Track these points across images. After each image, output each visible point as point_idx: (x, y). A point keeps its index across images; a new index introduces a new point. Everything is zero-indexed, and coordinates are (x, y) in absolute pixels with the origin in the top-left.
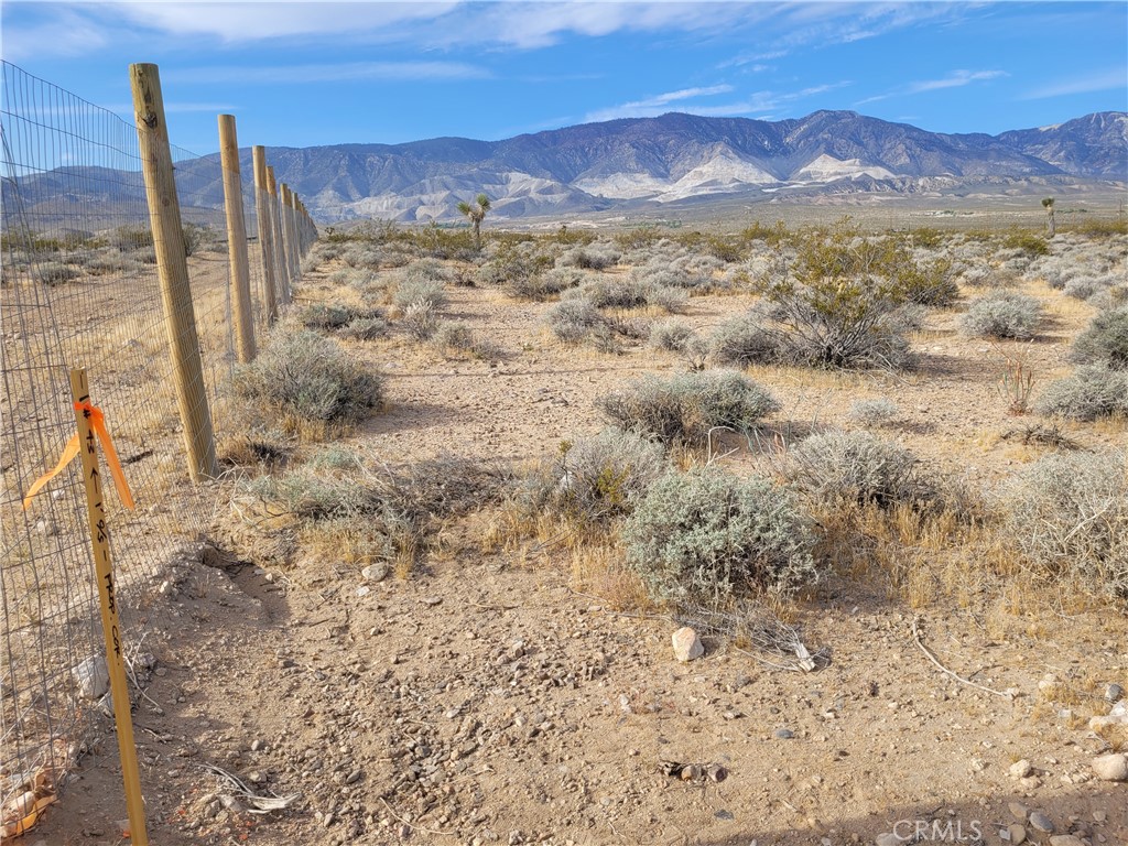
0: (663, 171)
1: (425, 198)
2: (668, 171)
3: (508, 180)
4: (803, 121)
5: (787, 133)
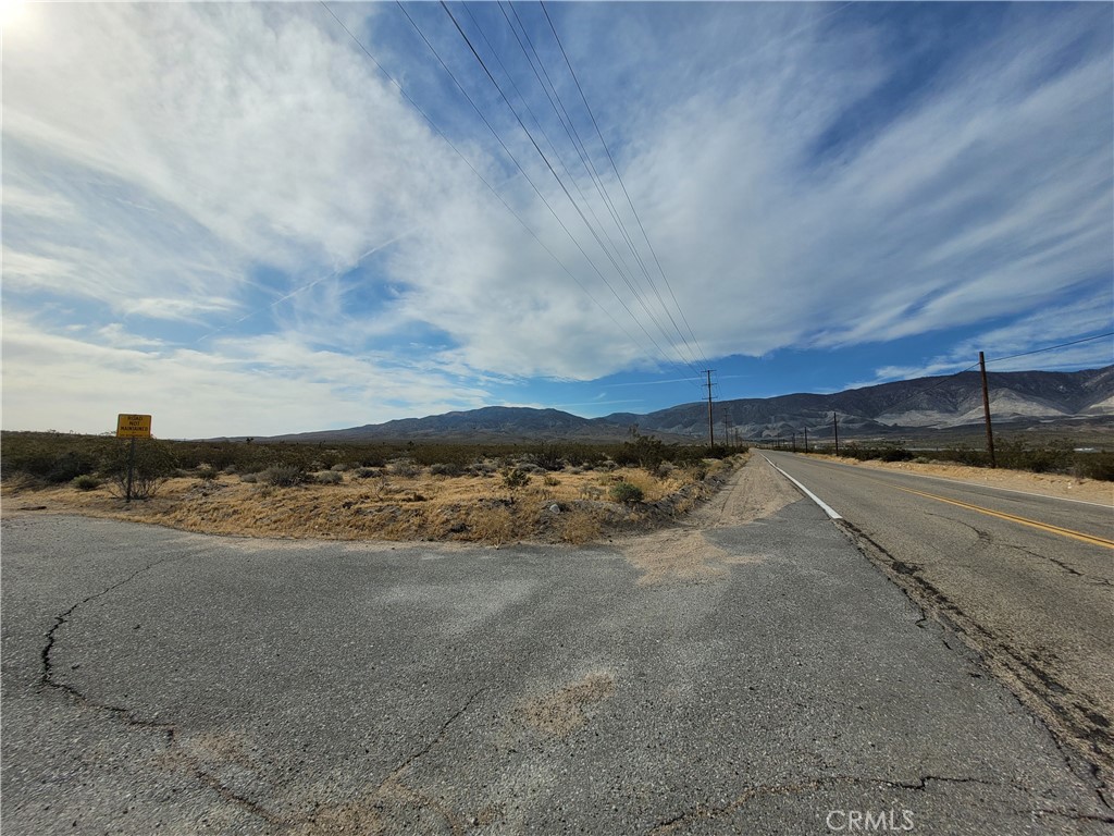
0: (951, 409)
1: (770, 426)
2: (957, 409)
3: (826, 416)
4: (1105, 369)
5: (1086, 380)
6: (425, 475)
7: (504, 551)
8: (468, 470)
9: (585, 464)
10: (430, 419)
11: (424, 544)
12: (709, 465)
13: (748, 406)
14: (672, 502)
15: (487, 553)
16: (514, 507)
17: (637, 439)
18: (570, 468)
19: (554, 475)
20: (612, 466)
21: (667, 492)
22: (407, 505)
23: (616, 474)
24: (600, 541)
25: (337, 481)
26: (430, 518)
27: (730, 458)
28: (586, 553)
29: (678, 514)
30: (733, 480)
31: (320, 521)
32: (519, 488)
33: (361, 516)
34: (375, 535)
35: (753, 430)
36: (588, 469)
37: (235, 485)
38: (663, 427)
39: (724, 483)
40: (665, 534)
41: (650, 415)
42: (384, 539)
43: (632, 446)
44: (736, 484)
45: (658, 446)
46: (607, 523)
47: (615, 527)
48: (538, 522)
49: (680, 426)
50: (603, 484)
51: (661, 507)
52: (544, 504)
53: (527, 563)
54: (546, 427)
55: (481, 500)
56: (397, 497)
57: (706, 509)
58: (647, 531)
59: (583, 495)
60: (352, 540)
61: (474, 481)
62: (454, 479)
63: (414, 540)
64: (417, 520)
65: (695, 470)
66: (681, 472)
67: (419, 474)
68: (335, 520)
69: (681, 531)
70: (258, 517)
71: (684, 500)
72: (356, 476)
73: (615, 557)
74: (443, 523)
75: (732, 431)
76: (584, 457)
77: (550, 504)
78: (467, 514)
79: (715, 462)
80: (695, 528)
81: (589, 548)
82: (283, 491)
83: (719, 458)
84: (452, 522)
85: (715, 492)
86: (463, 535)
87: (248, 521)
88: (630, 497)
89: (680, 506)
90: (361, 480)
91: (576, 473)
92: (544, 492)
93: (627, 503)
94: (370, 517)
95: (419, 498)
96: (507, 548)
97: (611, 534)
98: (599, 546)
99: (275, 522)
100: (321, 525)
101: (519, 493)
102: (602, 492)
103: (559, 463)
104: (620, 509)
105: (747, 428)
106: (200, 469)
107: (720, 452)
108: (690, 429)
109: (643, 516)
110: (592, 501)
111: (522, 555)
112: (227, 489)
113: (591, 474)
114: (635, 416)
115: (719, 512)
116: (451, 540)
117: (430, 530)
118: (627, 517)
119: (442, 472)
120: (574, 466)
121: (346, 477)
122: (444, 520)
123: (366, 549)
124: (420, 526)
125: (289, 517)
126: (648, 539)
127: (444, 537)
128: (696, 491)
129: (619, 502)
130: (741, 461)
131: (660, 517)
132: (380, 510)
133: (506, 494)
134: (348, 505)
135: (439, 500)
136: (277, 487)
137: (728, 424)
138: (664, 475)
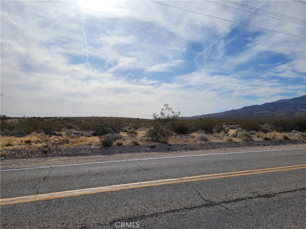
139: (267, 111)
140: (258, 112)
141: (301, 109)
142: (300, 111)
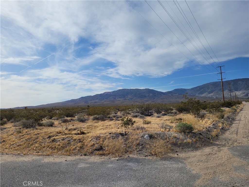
6: (90, 120)
7: (121, 162)
8: (109, 117)
9: (163, 112)
10: (97, 96)
11: (82, 157)
12: (224, 111)
13: (240, 82)
14: (209, 131)
15: (112, 162)
16: (126, 136)
17: (187, 100)
18: (156, 114)
19: (148, 119)
20: (176, 113)
21: (205, 126)
22: (76, 137)
23: (178, 117)
24: (171, 155)
25: (51, 125)
26: (86, 144)
27: (234, 107)
28: (164, 162)
29: (213, 138)
30: (238, 118)
31: (37, 145)
32: (130, 126)
33: (55, 143)
34: (60, 153)
35: (244, 93)
36: (164, 115)
37: (9, 128)
38: (199, 94)
39: (234, 119)
40: (207, 150)
41: (192, 89)
42: (63, 154)
43: (185, 103)
44: (240, 120)
45: (198, 103)
46: (175, 144)
47: (179, 147)
48: (138, 144)
49: (207, 93)
50: (172, 122)
51: (203, 134)
52: (142, 134)
53: (131, 169)
54: (145, 96)
55: (110, 134)
56: (74, 132)
57: (227, 135)
58: (197, 149)
59: (162, 129)
60: (48, 155)
61: (111, 123)
62: (102, 122)
63: (77, 155)
64: (79, 144)
65: (219, 114)
66: (211, 115)
67: (88, 120)
68: (43, 145)
69: (216, 148)
70: (12, 143)
71: (215, 130)
72: (60, 122)
73: (180, 165)
74: (92, 146)
75: (233, 94)
76: (162, 110)
77: (145, 135)
78: (103, 141)
79: (227, 109)
80: (224, 145)
81: (165, 159)
82: (26, 130)
83: (228, 107)
84: (96, 145)
85: (231, 125)
86: (101, 152)
87: (7, 146)
88: (186, 130)
89: (214, 133)
90: (62, 124)
91: (158, 117)
92: (142, 128)
93: (185, 132)
94: (58, 143)
95: (83, 133)
96: (122, 159)
97: (177, 150)
98: (171, 158)
99: (18, 146)
100: (37, 147)
101: (129, 129)
102: (171, 127)
103: (151, 113)
104: (181, 136)
105: (240, 92)
106: (3, 121)
107: (229, 104)
108: (212, 94)
109: (194, 140)
110: (166, 132)
111: (130, 164)
112: (6, 130)
113: (166, 117)
114: (185, 90)
115: (235, 136)
116: (95, 155)
117: (85, 149)
118: (185, 141)
119: (97, 119)
120: (157, 113)
121: (56, 123)
122: (92, 144)
123: (53, 161)
124: (81, 147)
125: (24, 143)
126: (198, 153)
127: (92, 153)
128: (220, 124)
129: (181, 132)
130: (240, 108)
131: (203, 140)
132: (63, 140)
133: (123, 130)
134: (50, 137)
135: (91, 134)
136: (25, 129)
137: (231, 91)
138: (203, 117)
139: (97, 100)
140: (91, 101)
141: (118, 98)
142: (117, 100)
